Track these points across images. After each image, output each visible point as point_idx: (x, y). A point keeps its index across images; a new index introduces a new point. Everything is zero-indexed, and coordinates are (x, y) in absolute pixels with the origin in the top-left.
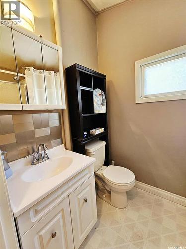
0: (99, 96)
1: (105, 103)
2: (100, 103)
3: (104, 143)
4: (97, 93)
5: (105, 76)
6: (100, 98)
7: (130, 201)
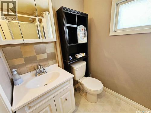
0: (82, 31)
1: (87, 36)
2: (83, 35)
3: (85, 63)
4: (81, 29)
5: (87, 15)
6: (83, 32)
7: (99, 100)
